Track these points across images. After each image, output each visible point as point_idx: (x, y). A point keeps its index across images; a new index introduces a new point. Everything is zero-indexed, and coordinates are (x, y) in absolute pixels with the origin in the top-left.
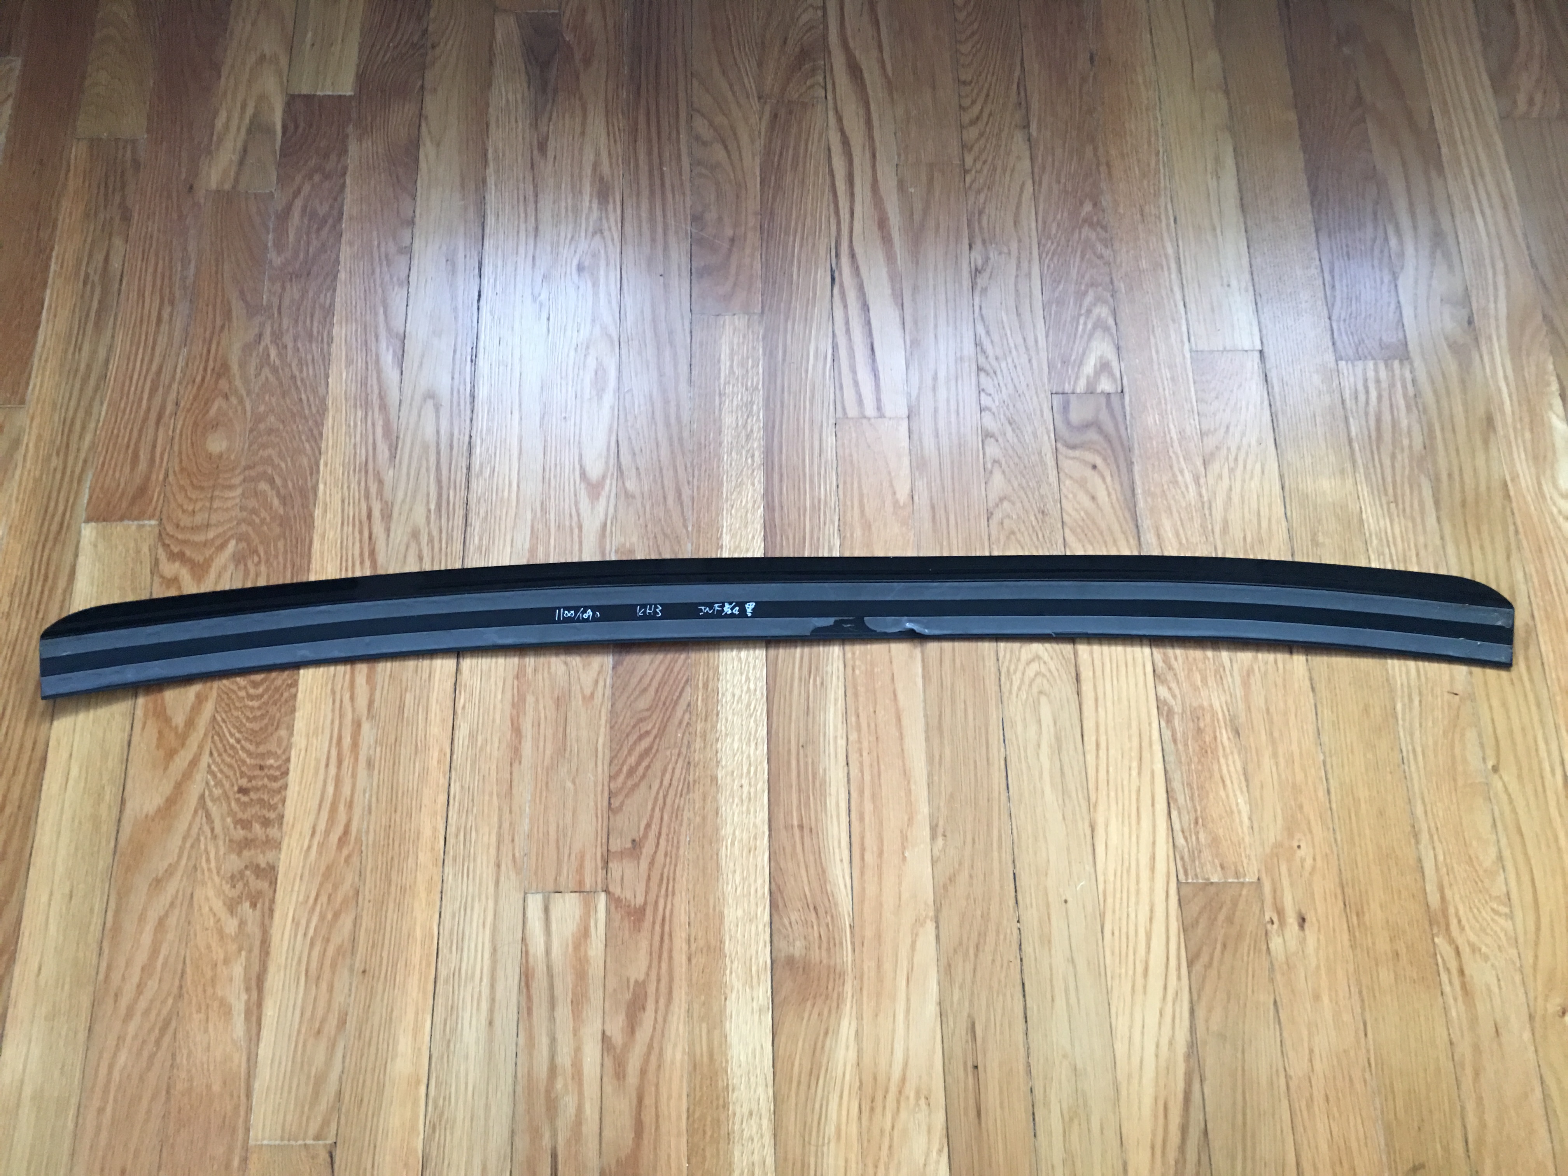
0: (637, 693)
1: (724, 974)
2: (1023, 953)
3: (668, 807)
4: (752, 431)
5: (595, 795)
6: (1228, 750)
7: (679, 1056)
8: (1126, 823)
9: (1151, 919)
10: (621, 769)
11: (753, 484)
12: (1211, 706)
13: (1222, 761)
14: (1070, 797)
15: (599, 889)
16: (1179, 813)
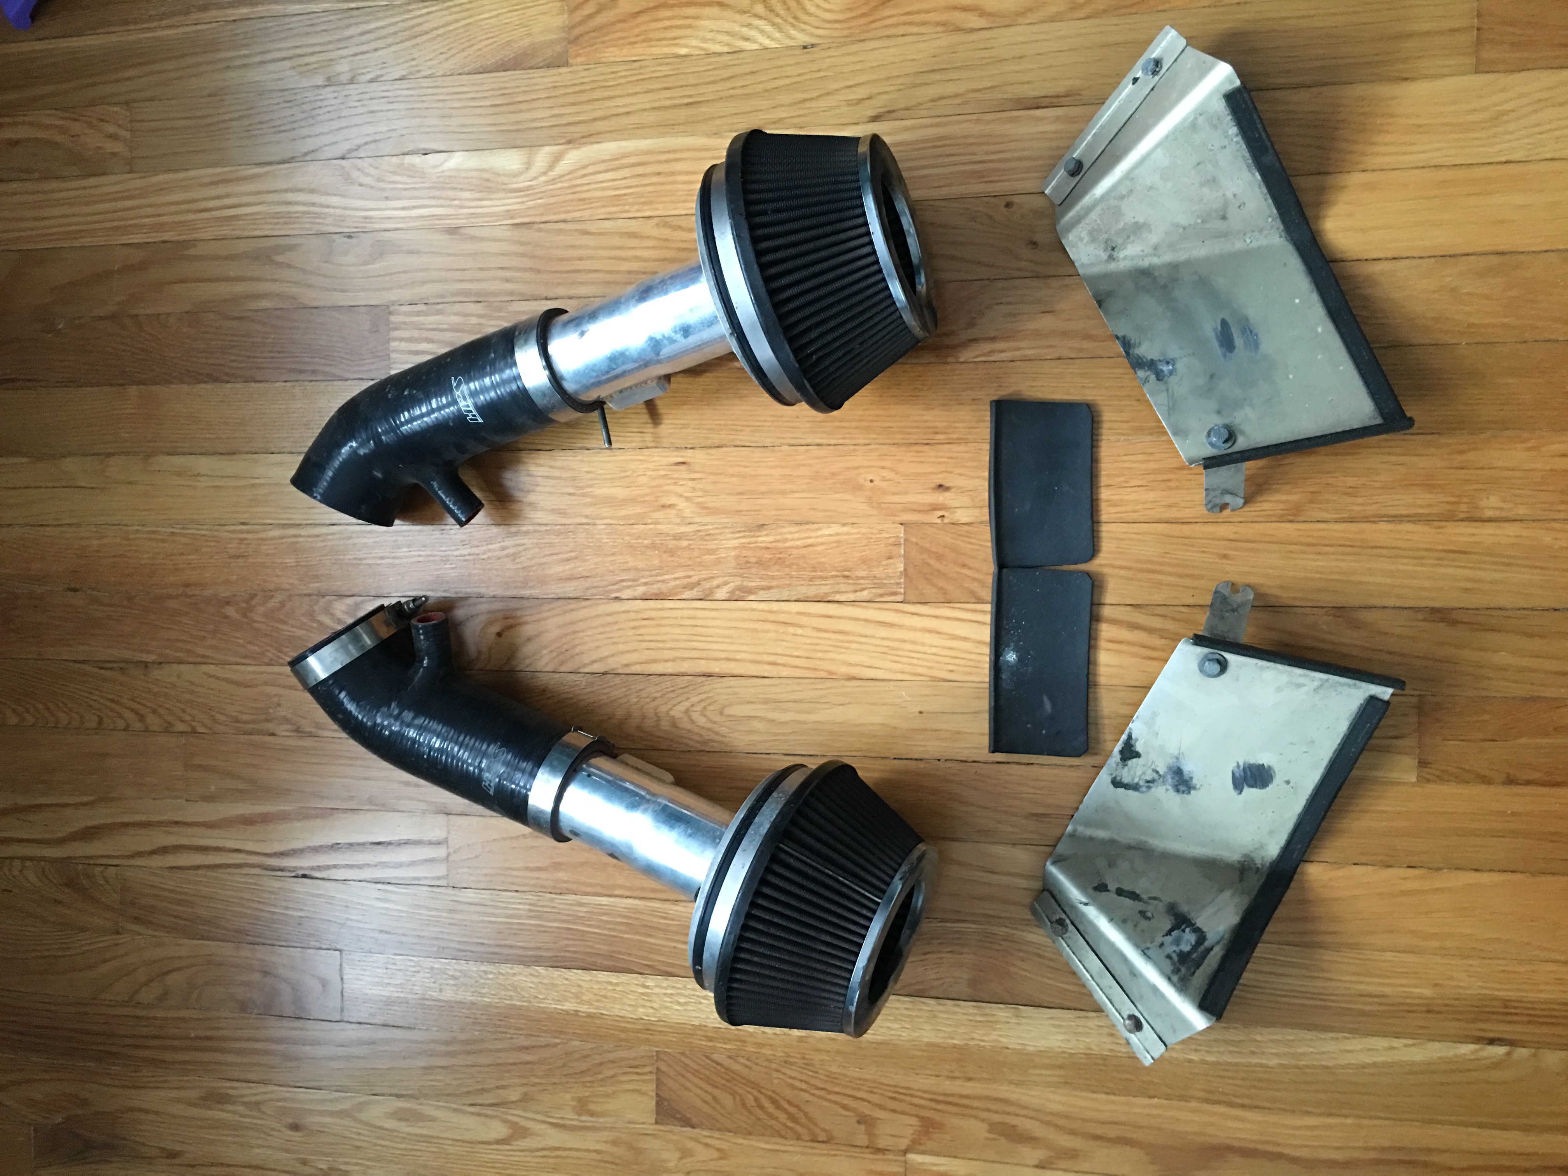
0: (718, 1107)
1: (983, 1047)
2: (970, 759)
3: (828, 1086)
4: (460, 971)
5: (815, 1154)
6: (778, 537)
7: (1058, 1098)
8: (847, 645)
9: (939, 633)
10: (791, 1128)
11: (514, 975)
12: (735, 548)
13: (789, 544)
14: (822, 697)
15: (903, 1158)
16: (838, 592)
